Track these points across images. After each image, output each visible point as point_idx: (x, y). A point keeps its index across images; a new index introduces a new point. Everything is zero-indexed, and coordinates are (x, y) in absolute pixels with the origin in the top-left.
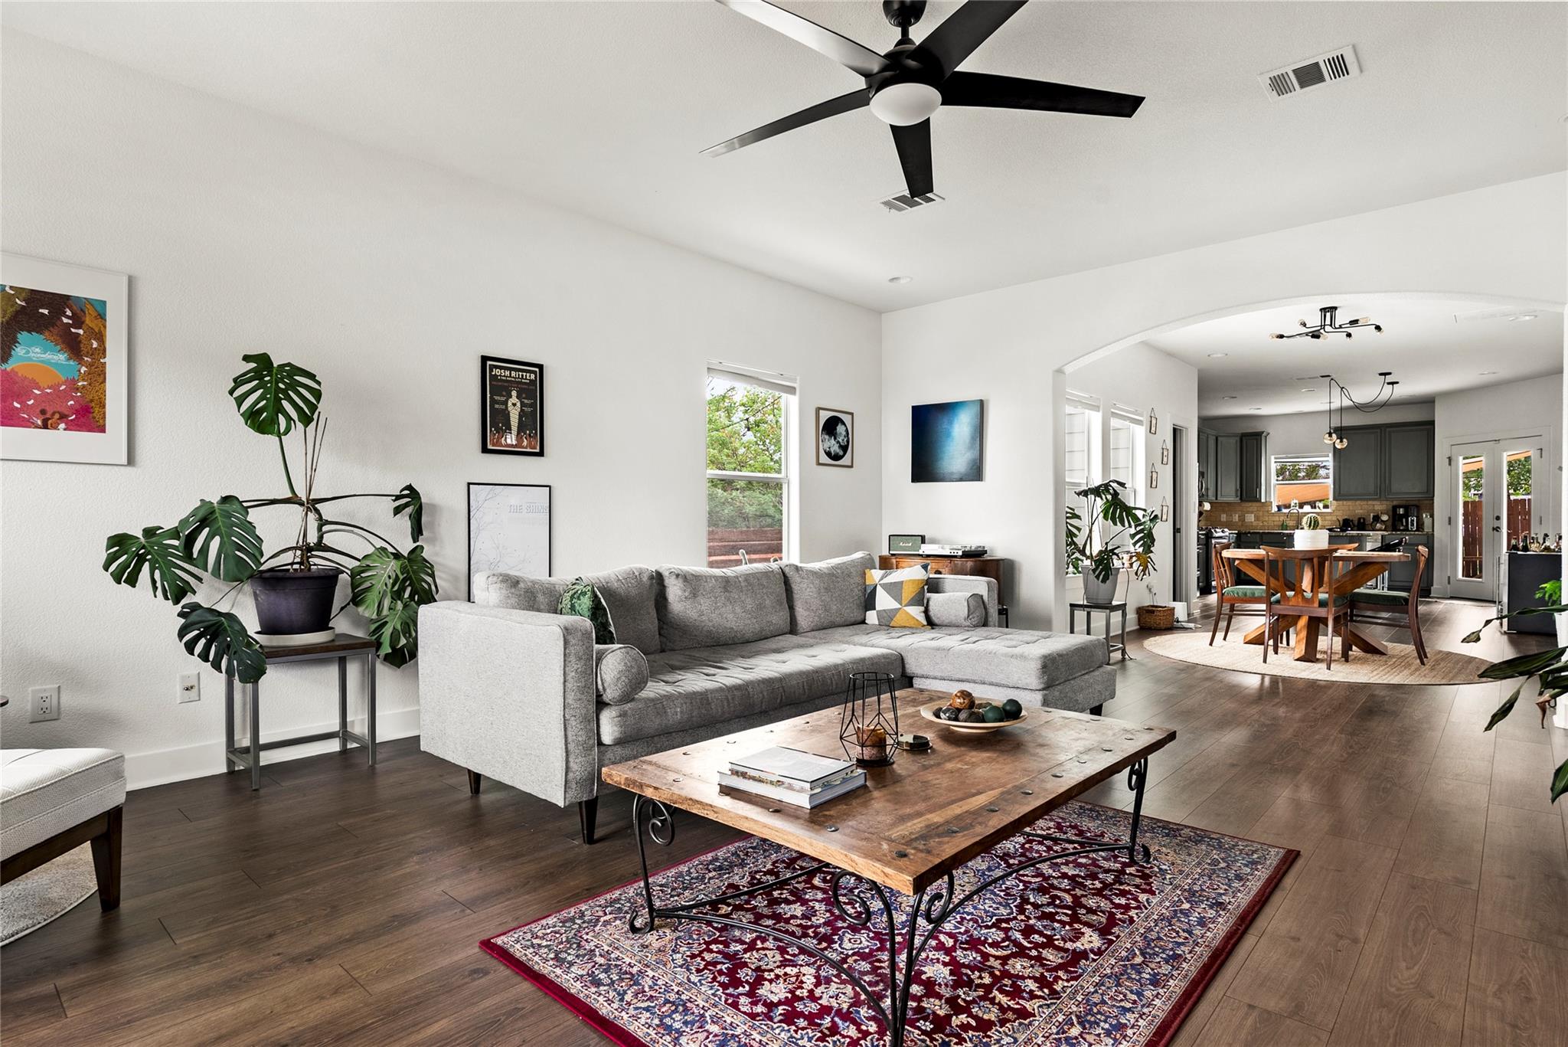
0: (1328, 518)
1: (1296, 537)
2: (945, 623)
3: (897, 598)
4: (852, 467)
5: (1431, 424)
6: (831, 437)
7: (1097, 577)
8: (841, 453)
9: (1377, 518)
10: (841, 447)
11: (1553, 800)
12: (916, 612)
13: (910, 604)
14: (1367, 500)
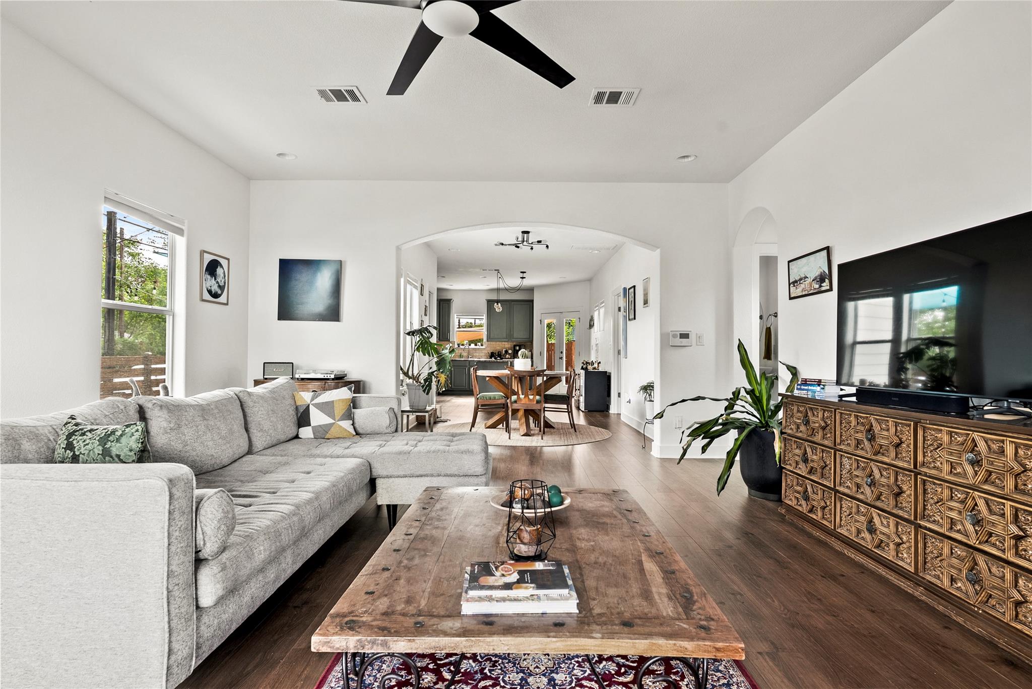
0: (484, 351)
1: (515, 362)
2: (368, 432)
3: (331, 414)
4: (227, 304)
5: (531, 302)
6: (212, 277)
7: (424, 391)
8: (219, 292)
9: (506, 352)
10: (219, 286)
11: (718, 495)
12: (346, 425)
13: (342, 419)
14: (502, 341)
